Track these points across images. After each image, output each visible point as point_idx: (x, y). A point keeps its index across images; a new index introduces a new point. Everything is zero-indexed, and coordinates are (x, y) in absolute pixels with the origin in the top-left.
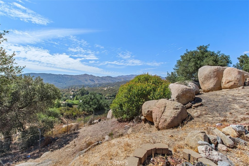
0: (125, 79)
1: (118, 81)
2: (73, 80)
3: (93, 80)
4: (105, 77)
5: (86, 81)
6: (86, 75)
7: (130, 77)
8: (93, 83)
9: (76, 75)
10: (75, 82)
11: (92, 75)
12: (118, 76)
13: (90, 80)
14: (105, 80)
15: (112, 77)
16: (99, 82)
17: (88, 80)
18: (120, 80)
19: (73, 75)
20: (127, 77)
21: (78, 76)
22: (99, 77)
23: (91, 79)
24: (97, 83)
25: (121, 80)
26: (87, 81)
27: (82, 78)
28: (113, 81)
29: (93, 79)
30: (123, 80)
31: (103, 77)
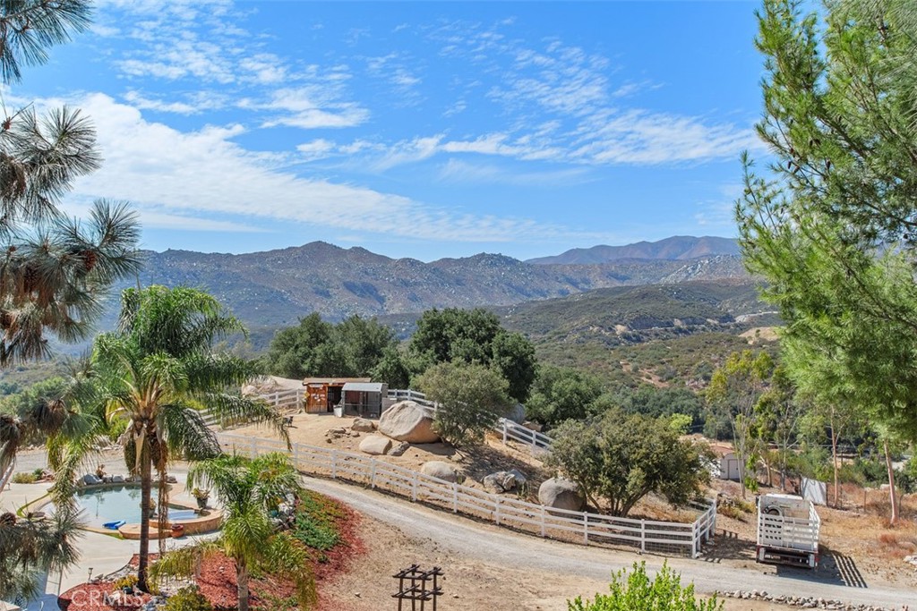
0: (616, 277)
1: (562, 292)
2: (231, 287)
3: (367, 291)
4: (462, 261)
5: (318, 292)
6: (319, 251)
7: (662, 255)
8: (372, 308)
9: (251, 251)
10: (241, 304)
11: (361, 249)
12: (568, 254)
13: (350, 287)
14: (458, 282)
15: (512, 262)
16: (414, 299)
17: (332, 291)
18: (575, 284)
19: (229, 255)
20: (638, 254)
21: (261, 256)
22: (413, 263)
23: (358, 282)
24: (396, 309)
25: (587, 282)
26: (327, 295)
27: (291, 271)
28: (520, 290)
29: (367, 280)
30: (600, 284)
31: (447, 261)
